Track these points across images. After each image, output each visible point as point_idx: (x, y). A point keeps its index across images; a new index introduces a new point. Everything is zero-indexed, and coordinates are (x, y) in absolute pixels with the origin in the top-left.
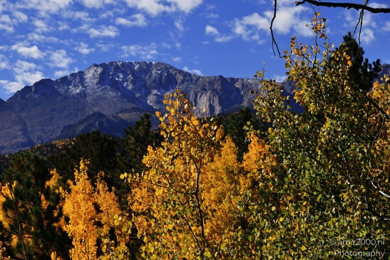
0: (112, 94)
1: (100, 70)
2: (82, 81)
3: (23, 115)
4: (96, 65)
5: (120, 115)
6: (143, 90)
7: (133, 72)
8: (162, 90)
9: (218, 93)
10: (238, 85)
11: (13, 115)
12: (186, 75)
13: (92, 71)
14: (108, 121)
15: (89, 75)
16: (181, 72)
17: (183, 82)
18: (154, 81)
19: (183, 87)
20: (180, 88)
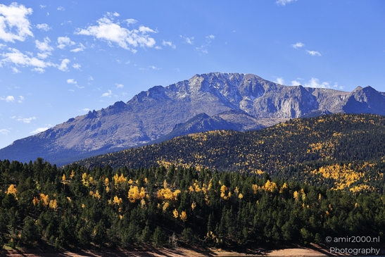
0: (211, 99)
1: (201, 79)
2: (187, 88)
3: (140, 115)
4: (198, 76)
5: (221, 116)
6: (236, 96)
7: (228, 82)
8: (252, 97)
9: (298, 100)
10: (315, 94)
11: (132, 115)
12: (272, 84)
13: (195, 80)
14: (211, 120)
15: (192, 84)
16: (267, 82)
17: (269, 90)
18: (245, 89)
19: (269, 95)
20: (266, 95)
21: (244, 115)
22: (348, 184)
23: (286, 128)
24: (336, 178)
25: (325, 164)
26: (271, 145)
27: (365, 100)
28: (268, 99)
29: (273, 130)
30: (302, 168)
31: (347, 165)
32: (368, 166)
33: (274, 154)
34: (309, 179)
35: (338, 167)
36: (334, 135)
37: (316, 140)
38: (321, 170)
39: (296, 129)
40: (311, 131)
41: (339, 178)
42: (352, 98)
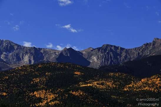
8: (8, 53)
9: (33, 55)
10: (42, 51)
12: (19, 46)
16: (16, 44)
17: (17, 49)
18: (4, 48)
19: (17, 51)
20: (16, 52)
21: (2, 63)
22: (49, 100)
23: (21, 70)
24: (43, 97)
25: (37, 90)
26: (12, 79)
27: (68, 55)
28: (17, 54)
29: (14, 71)
30: (25, 92)
31: (49, 90)
32: (60, 91)
33: (13, 84)
34: (28, 98)
35: (44, 91)
36: (47, 74)
37: (36, 77)
38: (35, 93)
39: (26, 70)
40: (34, 72)
41: (44, 97)
42: (61, 54)
